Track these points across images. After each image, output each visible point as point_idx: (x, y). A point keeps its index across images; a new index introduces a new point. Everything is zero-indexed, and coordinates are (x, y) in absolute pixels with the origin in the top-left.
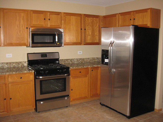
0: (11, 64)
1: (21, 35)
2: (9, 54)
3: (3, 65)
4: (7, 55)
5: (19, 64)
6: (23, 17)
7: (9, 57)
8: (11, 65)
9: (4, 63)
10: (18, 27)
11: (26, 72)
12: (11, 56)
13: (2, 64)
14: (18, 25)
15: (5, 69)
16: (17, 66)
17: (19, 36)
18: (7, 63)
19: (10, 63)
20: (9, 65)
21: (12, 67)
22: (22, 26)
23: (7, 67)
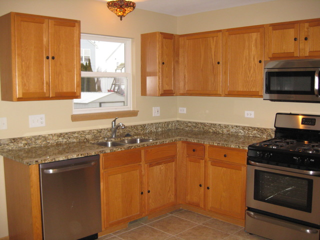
0: (250, 131)
1: (251, 77)
2: (249, 112)
3: (237, 130)
4: (246, 112)
5: (262, 133)
6: (256, 40)
7: (249, 116)
8: (250, 133)
9: (239, 126)
10: (246, 60)
11: (234, 147)
12: (253, 116)
13: (236, 128)
14: (248, 57)
15: (240, 139)
16: (259, 136)
17: (248, 79)
18: (244, 128)
19: (249, 129)
20: (247, 131)
21: (251, 135)
22: (254, 59)
23: (243, 135)
